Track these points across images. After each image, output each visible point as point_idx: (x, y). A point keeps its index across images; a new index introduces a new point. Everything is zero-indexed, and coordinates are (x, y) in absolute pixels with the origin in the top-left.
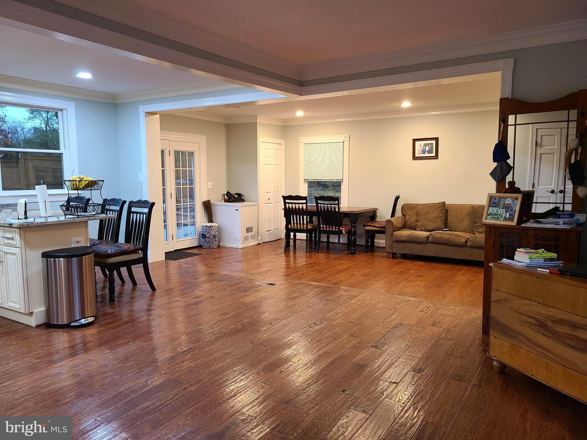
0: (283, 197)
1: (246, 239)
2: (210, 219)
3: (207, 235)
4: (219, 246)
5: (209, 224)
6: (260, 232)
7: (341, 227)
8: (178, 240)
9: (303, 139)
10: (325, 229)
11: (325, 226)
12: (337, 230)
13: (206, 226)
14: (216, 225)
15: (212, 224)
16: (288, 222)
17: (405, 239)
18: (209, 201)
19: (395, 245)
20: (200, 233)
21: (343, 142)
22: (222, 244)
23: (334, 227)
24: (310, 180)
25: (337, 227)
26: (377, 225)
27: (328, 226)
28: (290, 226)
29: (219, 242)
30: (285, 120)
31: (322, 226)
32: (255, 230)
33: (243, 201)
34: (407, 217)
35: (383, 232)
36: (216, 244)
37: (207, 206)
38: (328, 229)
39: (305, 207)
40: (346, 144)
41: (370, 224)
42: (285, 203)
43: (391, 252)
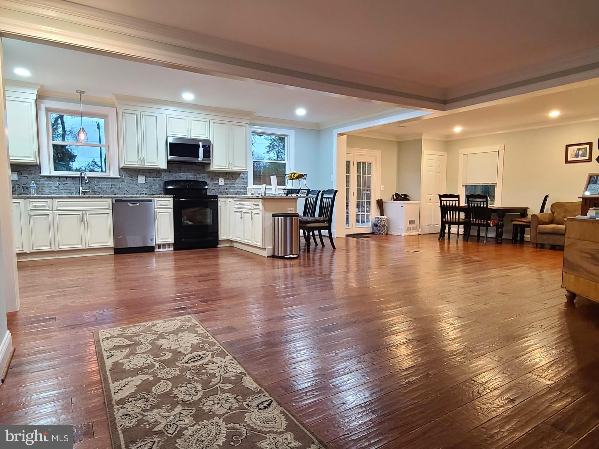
0: (439, 195)
1: (408, 229)
2: (382, 213)
3: (379, 225)
4: (387, 234)
5: (380, 217)
6: (421, 225)
7: (489, 220)
8: (357, 227)
9: (463, 151)
10: (474, 222)
11: (474, 220)
12: (485, 223)
13: (378, 218)
14: (386, 217)
15: (383, 217)
16: (443, 216)
17: (548, 231)
18: (381, 200)
19: (539, 236)
20: (373, 224)
21: (499, 151)
22: (389, 232)
23: (483, 220)
24: (467, 184)
25: (485, 221)
26: (525, 221)
27: (477, 220)
28: (444, 219)
29: (388, 231)
30: (448, 136)
31: (472, 219)
32: (416, 223)
33: (409, 200)
34: (556, 214)
35: (529, 227)
36: (384, 232)
37: (380, 204)
38: (477, 222)
39: (457, 205)
40: (502, 153)
41: (517, 219)
42: (441, 201)
43: (535, 242)
